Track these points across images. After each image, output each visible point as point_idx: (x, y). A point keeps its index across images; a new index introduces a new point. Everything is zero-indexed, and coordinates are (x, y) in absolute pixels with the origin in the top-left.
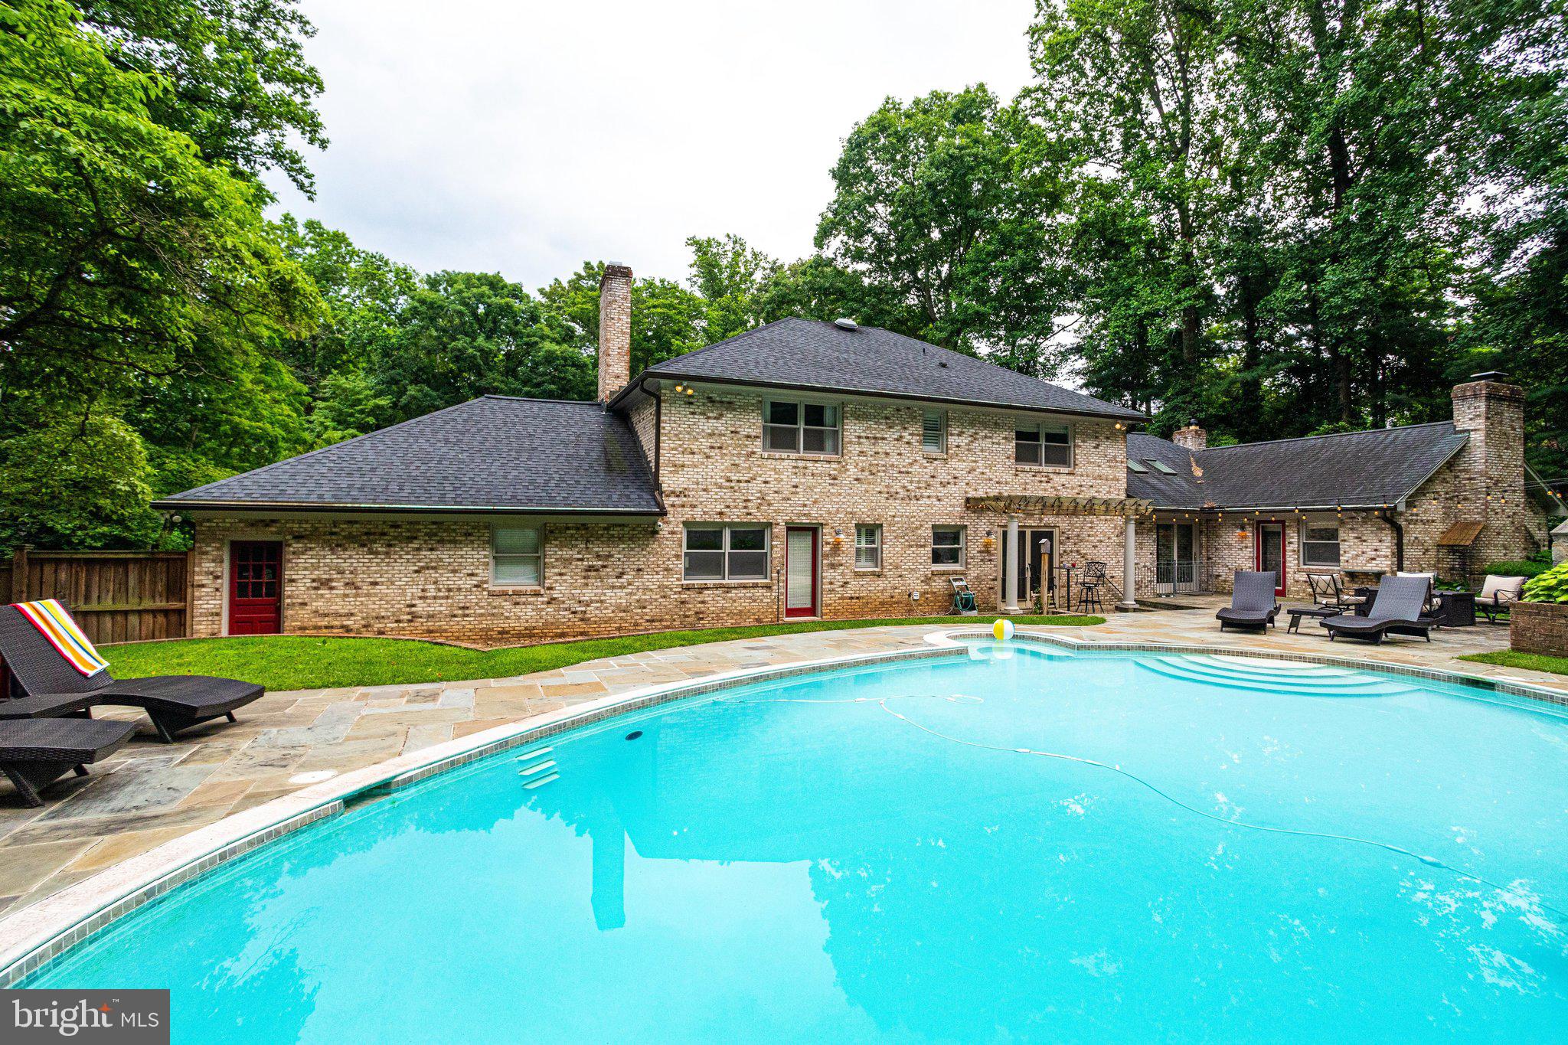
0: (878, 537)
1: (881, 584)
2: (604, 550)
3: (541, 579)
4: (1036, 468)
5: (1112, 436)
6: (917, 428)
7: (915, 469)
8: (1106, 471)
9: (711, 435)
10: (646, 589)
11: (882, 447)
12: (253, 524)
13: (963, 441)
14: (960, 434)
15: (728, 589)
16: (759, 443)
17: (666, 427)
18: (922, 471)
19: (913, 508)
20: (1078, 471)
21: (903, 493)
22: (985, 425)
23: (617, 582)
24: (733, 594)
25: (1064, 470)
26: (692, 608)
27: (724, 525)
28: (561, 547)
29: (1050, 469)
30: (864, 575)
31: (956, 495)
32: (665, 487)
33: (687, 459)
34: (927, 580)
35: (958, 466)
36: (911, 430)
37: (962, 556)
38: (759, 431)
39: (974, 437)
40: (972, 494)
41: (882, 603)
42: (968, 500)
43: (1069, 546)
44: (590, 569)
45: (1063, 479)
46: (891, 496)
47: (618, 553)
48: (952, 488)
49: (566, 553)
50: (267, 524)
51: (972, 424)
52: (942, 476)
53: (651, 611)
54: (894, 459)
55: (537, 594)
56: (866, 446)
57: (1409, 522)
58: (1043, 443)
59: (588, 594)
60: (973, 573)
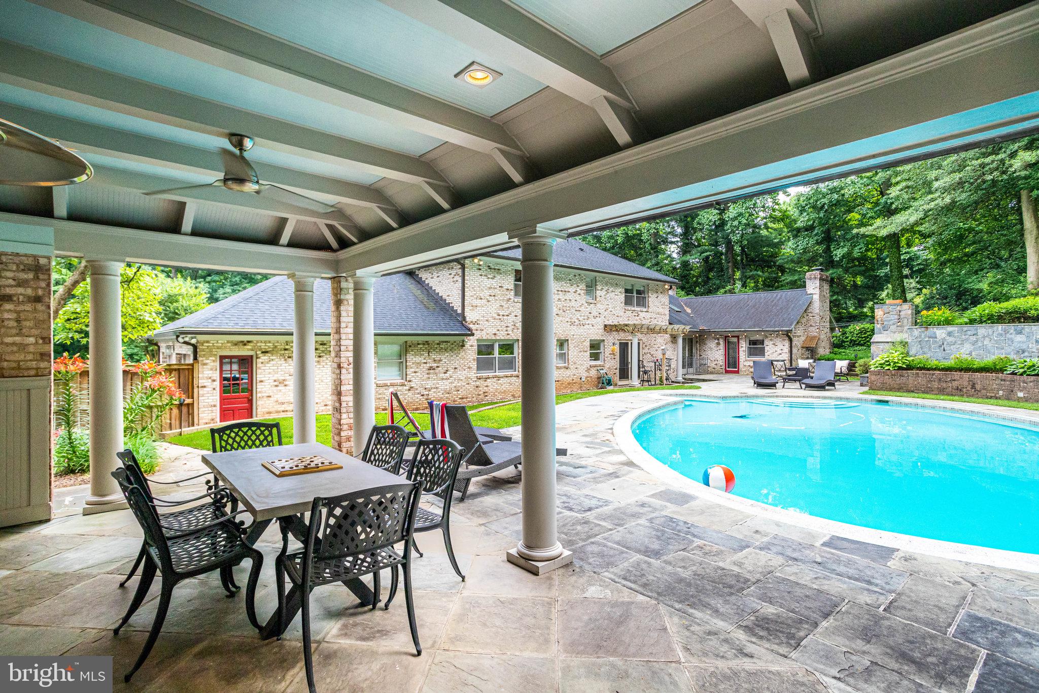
0: (566, 345)
1: (568, 372)
2: (437, 357)
3: (404, 376)
4: (633, 308)
5: (663, 291)
6: (583, 286)
7: (582, 309)
8: (661, 310)
9: (490, 288)
10: (460, 380)
11: (568, 296)
12: (236, 344)
13: (603, 293)
14: (601, 290)
15: (499, 378)
16: (512, 293)
17: (468, 283)
18: (585, 310)
19: (581, 330)
20: (650, 310)
21: (577, 322)
22: (612, 285)
23: (445, 376)
24: (502, 380)
25: (645, 310)
26: (482, 389)
27: (496, 341)
28: (415, 355)
29: (639, 309)
30: (561, 368)
31: (600, 323)
32: (468, 319)
33: (478, 302)
34: (588, 370)
35: (601, 307)
36: (581, 287)
37: (601, 356)
38: (512, 287)
39: (607, 291)
40: (607, 323)
41: (569, 384)
42: (606, 326)
44: (431, 368)
45: (644, 314)
46: (572, 324)
47: (445, 357)
48: (598, 319)
49: (418, 359)
50: (245, 344)
51: (606, 284)
52: (595, 313)
53: (462, 393)
54: (573, 303)
55: (403, 385)
56: (561, 295)
57: (795, 336)
58: (635, 294)
59: (429, 384)
60: (607, 366)
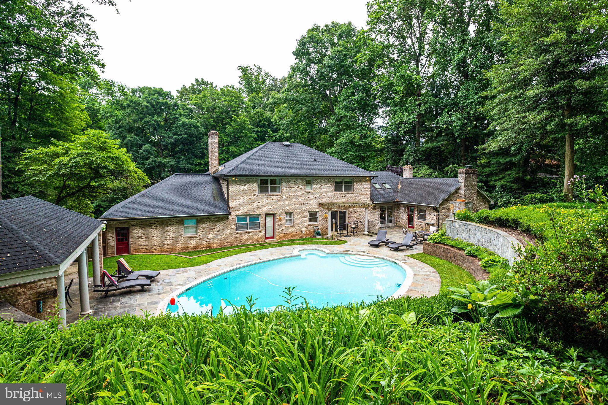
0: (292, 215)
1: (293, 229)
2: (214, 224)
3: (197, 232)
4: (341, 192)
5: (366, 181)
6: (304, 184)
7: (303, 195)
8: (364, 192)
9: (243, 190)
10: (226, 234)
11: (293, 190)
12: (121, 223)
13: (318, 186)
14: (317, 184)
16: (257, 192)
17: (230, 189)
18: (305, 196)
19: (302, 207)
20: (355, 192)
21: (299, 203)
22: (325, 181)
23: (218, 233)
24: (250, 234)
25: (350, 192)
26: (239, 239)
27: (247, 215)
28: (202, 224)
29: (346, 192)
30: (288, 227)
31: (315, 203)
32: (230, 206)
33: (236, 198)
34: (307, 227)
35: (316, 194)
36: (302, 184)
37: (318, 220)
38: (257, 188)
39: (321, 185)
40: (321, 202)
41: (294, 235)
42: (319, 204)
43: (351, 215)
44: (210, 229)
45: (350, 195)
46: (296, 204)
47: (218, 225)
48: (314, 200)
49: (204, 226)
50: (124, 223)
51: (321, 181)
52: (312, 197)
53: (227, 240)
54: (297, 193)
55: (196, 237)
56: (288, 190)
57: (442, 209)
58: (344, 185)
59: (210, 236)
60: (321, 225)
